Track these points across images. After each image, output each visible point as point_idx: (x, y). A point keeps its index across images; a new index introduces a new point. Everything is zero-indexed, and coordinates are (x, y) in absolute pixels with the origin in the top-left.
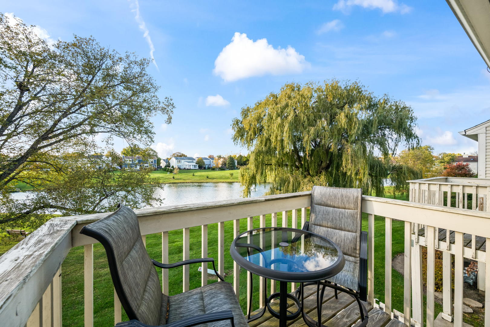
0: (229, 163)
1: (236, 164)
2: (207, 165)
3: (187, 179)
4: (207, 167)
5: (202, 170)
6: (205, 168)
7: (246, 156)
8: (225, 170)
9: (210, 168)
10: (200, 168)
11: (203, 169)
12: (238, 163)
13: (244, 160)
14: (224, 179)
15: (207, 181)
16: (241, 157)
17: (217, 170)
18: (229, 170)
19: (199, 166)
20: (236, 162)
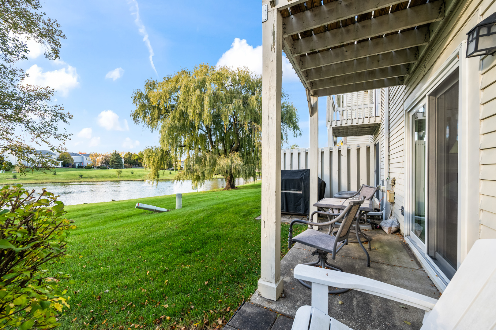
0: (113, 161)
1: (123, 163)
2: (77, 162)
3: (43, 179)
4: (77, 165)
5: (69, 169)
6: (74, 167)
7: (137, 153)
8: (107, 169)
9: (82, 167)
10: (64, 167)
11: (70, 167)
12: (126, 162)
13: (135, 159)
14: (107, 178)
15: (81, 180)
16: (130, 155)
17: (95, 169)
18: (114, 169)
19: (62, 164)
20: (123, 160)
